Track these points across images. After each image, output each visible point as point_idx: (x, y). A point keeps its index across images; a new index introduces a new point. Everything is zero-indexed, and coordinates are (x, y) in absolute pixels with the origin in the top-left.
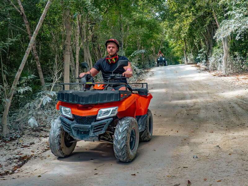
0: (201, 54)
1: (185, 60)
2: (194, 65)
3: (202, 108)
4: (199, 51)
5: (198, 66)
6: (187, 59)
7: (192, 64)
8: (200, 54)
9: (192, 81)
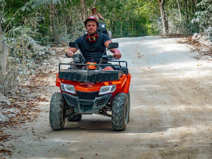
0: (202, 13)
1: (162, 25)
2: (183, 40)
3: (201, 150)
4: (198, 5)
5: (195, 42)
6: (166, 23)
7: (179, 36)
8: (199, 13)
9: (178, 81)
